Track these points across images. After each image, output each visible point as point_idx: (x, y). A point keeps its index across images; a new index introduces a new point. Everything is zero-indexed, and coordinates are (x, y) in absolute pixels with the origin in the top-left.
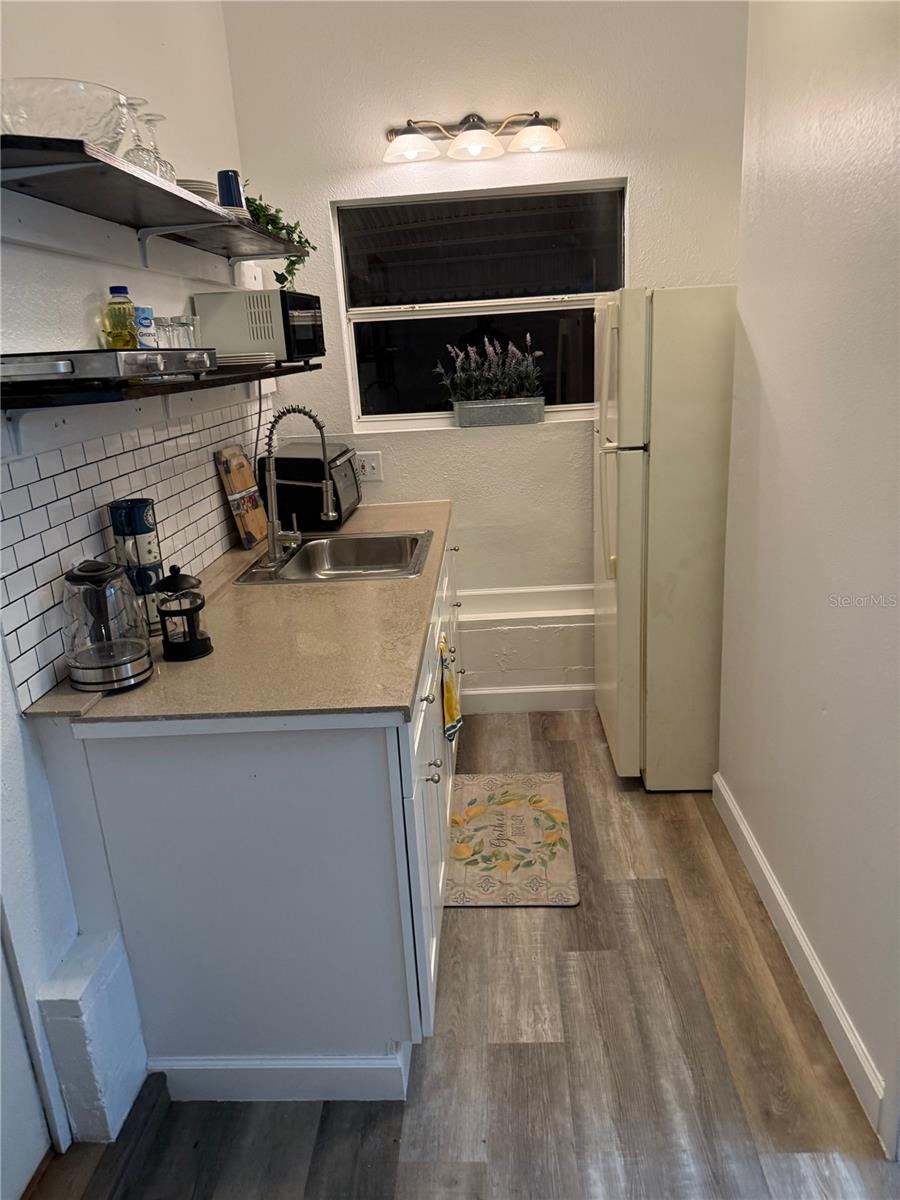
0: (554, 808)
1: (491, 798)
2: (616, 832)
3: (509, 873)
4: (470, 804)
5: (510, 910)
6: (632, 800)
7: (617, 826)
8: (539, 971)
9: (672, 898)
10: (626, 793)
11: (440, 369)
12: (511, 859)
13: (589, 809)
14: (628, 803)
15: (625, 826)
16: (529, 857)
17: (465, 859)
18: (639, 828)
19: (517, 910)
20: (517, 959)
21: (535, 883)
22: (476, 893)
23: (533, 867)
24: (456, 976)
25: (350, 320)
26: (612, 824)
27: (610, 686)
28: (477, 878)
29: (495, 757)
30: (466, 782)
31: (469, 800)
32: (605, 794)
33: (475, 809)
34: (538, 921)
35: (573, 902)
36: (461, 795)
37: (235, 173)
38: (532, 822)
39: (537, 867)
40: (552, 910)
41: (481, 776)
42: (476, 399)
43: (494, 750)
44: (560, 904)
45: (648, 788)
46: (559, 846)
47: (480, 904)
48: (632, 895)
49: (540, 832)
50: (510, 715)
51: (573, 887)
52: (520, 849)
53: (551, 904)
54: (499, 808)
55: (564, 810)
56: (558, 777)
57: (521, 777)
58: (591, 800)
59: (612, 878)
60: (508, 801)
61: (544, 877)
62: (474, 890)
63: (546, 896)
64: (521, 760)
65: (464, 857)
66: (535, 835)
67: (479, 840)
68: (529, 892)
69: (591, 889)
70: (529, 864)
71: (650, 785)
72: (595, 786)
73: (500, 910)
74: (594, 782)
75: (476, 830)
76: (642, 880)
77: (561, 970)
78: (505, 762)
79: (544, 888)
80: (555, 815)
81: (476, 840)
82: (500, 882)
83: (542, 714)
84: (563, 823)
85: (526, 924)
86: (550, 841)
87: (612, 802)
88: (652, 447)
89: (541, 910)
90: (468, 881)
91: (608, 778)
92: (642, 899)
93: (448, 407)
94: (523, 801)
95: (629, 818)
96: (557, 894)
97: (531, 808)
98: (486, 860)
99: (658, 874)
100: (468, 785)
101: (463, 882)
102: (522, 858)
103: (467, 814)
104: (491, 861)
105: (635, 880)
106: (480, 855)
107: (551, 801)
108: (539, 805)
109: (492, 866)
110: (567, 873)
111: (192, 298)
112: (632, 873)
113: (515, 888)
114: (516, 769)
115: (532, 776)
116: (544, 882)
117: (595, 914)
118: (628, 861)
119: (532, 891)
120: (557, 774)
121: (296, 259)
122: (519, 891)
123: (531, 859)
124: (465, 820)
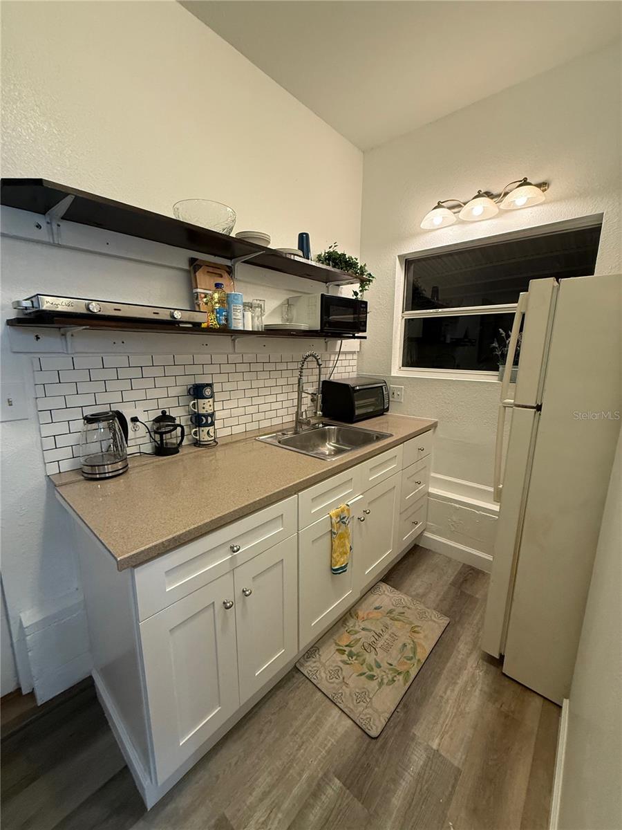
0: (424, 644)
1: (391, 612)
2: (452, 695)
3: (354, 675)
4: (375, 609)
5: (333, 705)
6: (486, 673)
7: (457, 688)
8: (305, 776)
9: (451, 794)
10: (485, 663)
12: (364, 666)
13: (448, 659)
14: (481, 673)
15: (464, 690)
16: (376, 672)
17: (339, 645)
18: (475, 701)
20: (302, 751)
21: (363, 696)
22: (323, 675)
23: (371, 682)
24: (260, 732)
25: (403, 317)
26: (455, 683)
28: (334, 665)
29: (418, 583)
30: (386, 592)
31: (377, 605)
32: (469, 655)
33: (375, 614)
34: (339, 730)
35: (373, 733)
36: (377, 599)
38: (399, 645)
39: (374, 684)
40: (356, 728)
41: (399, 592)
43: (421, 580)
44: (364, 727)
45: (504, 671)
46: (401, 678)
47: (318, 686)
48: (421, 763)
49: (400, 656)
50: (450, 560)
52: (376, 661)
53: (357, 722)
54: (389, 622)
55: (429, 650)
56: (445, 621)
57: (421, 607)
58: (455, 652)
59: (418, 734)
60: (399, 620)
61: (371, 696)
62: (324, 672)
63: (360, 712)
65: (340, 644)
66: (394, 657)
67: (358, 638)
68: (353, 700)
69: (396, 730)
70: (371, 678)
71: (506, 669)
72: (466, 644)
73: (327, 700)
74: (469, 639)
75: (363, 629)
76: (440, 755)
77: (316, 792)
78: (421, 591)
79: (365, 705)
80: (419, 650)
81: (357, 636)
82: (343, 678)
83: (472, 569)
84: (419, 660)
85: (332, 725)
86: (399, 669)
87: (469, 665)
88: (543, 408)
90: (327, 664)
92: (427, 775)
94: (407, 625)
95: (473, 686)
96: (368, 716)
97: (409, 634)
98: (351, 655)
99: (457, 759)
100: (386, 595)
101: (324, 661)
102: (371, 669)
103: (368, 615)
104: (352, 658)
105: (435, 750)
106: (349, 648)
107: (425, 637)
108: (416, 635)
109: (349, 662)
110: (389, 704)
111: (288, 300)
112: (437, 741)
113: (347, 691)
114: (423, 600)
115: (429, 610)
116: (368, 700)
117: (380, 758)
118: (442, 727)
119: (355, 701)
120: (446, 618)
121: (364, 282)
122: (348, 695)
123: (375, 674)
124: (363, 618)
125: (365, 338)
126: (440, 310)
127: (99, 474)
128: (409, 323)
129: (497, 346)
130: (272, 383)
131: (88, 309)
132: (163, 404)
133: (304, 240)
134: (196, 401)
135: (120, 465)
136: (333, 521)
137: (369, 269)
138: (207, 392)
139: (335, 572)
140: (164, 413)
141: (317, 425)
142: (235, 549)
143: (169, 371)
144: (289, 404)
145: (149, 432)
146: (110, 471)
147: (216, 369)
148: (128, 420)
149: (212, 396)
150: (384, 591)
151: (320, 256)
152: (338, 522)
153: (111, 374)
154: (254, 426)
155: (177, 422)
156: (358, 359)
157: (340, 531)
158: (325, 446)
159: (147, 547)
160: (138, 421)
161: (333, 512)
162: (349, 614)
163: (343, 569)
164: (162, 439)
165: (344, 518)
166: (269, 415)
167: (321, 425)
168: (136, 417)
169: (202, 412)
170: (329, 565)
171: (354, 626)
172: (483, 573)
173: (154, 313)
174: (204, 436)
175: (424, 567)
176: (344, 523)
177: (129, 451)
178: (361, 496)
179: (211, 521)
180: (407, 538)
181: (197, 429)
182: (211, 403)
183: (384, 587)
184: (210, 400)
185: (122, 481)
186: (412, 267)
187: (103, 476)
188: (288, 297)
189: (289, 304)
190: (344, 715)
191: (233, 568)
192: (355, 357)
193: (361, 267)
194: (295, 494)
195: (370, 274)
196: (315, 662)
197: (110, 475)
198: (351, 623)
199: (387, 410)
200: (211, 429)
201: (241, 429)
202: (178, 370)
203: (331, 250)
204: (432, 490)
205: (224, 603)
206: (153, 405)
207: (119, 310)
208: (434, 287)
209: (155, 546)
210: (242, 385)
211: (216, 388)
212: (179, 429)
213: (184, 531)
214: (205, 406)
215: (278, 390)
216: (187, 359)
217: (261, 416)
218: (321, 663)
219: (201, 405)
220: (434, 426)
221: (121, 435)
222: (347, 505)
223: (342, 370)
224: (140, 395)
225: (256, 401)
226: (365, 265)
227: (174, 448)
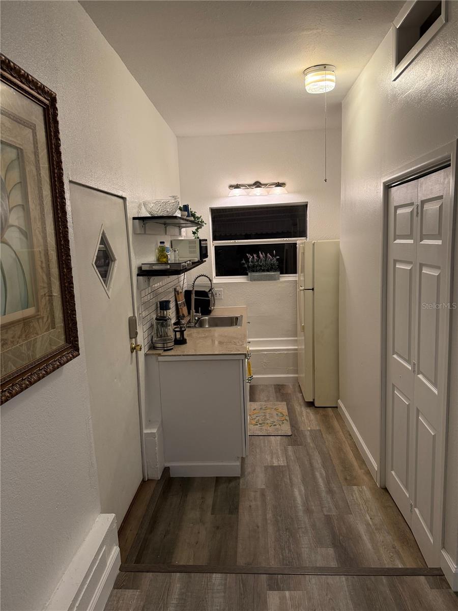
0: (283, 411)
1: (261, 408)
2: (304, 418)
3: (268, 427)
6: (310, 410)
7: (305, 417)
8: (279, 450)
9: (322, 434)
10: (308, 407)
11: (244, 262)
12: (269, 424)
13: (295, 412)
15: (307, 416)
16: (275, 423)
17: (253, 424)
18: (312, 416)
19: (271, 437)
20: (272, 448)
21: (277, 430)
22: (257, 432)
23: (276, 426)
25: (214, 245)
26: (303, 416)
27: (303, 375)
28: (258, 428)
30: (252, 404)
32: (301, 408)
33: (255, 411)
34: (278, 439)
35: (290, 434)
36: (251, 407)
37: (188, 204)
38: (275, 415)
39: (278, 426)
41: (258, 402)
42: (256, 272)
44: (285, 435)
45: (316, 406)
46: (285, 421)
47: (258, 435)
48: (309, 433)
49: (279, 417)
50: (267, 386)
51: (290, 431)
52: (272, 422)
53: (282, 435)
54: (264, 411)
55: (287, 412)
56: (285, 403)
57: (271, 403)
58: (296, 409)
59: (303, 429)
60: (267, 409)
61: (280, 428)
63: (280, 433)
66: (277, 418)
67: (258, 419)
68: (275, 432)
69: (295, 432)
71: (316, 405)
72: (297, 406)
73: (266, 436)
74: (297, 404)
75: (257, 417)
76: (312, 430)
77: (286, 450)
78: (266, 399)
79: (280, 431)
80: (284, 413)
82: (265, 430)
83: (278, 385)
84: (286, 415)
85: (274, 440)
86: (283, 419)
87: (303, 410)
88: (315, 289)
89: (279, 437)
90: (255, 429)
91: (302, 403)
92: (312, 434)
93: (247, 274)
94: (272, 409)
95: (309, 414)
96: (284, 433)
97: (275, 411)
98: (261, 424)
99: (318, 428)
102: (273, 424)
105: (310, 430)
107: (282, 409)
108: (278, 410)
109: (262, 426)
110: (288, 428)
111: (172, 241)
112: (309, 428)
113: (270, 431)
114: (270, 401)
115: (275, 403)
117: (297, 438)
118: (308, 425)
121: (199, 227)
128: (217, 249)
186: (213, 215)
190: (276, 436)
195: (203, 222)
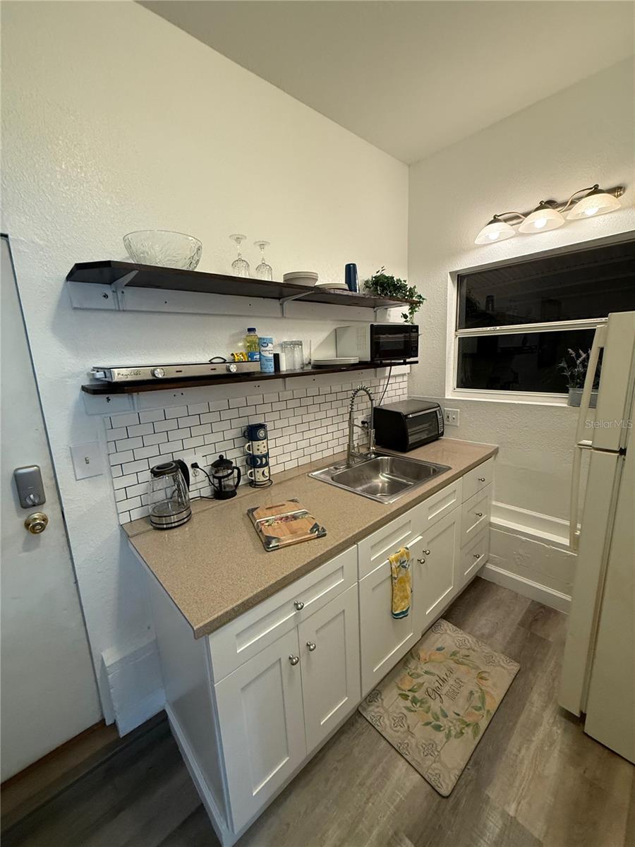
0: (492, 692)
1: (454, 654)
4: (439, 649)
5: (399, 756)
6: (565, 730)
7: (533, 747)
8: (375, 832)
10: (563, 720)
12: (430, 714)
13: (520, 712)
14: (559, 732)
16: (443, 722)
17: (403, 690)
18: (553, 765)
19: (404, 761)
20: (370, 804)
22: (387, 722)
23: (438, 733)
24: (327, 780)
25: (457, 336)
26: (530, 741)
28: (398, 711)
29: (483, 621)
30: (448, 631)
31: (440, 646)
32: (544, 708)
33: (438, 656)
34: (408, 784)
35: (443, 791)
36: (438, 639)
37: (354, 265)
38: (466, 693)
39: (440, 736)
41: (462, 632)
43: (485, 618)
44: (433, 784)
45: (585, 731)
46: (470, 730)
47: (383, 733)
48: (497, 830)
49: (467, 706)
50: (516, 595)
51: (453, 778)
52: (442, 710)
53: (426, 777)
54: (453, 665)
55: (498, 700)
56: (515, 667)
57: (487, 650)
58: (528, 704)
59: (492, 797)
60: (464, 664)
61: (439, 750)
62: (389, 719)
63: (428, 766)
64: (499, 636)
65: (403, 687)
66: (461, 705)
67: (422, 682)
68: (419, 754)
69: (468, 790)
70: (438, 728)
71: (589, 728)
72: (540, 695)
73: (393, 750)
74: (543, 690)
75: (426, 672)
76: (518, 824)
78: (486, 631)
79: (433, 758)
80: (488, 699)
81: (420, 680)
82: (408, 727)
83: (543, 607)
84: (488, 711)
85: (399, 779)
86: (468, 720)
87: (545, 722)
88: (628, 453)
89: (418, 775)
90: (390, 710)
94: (473, 671)
95: (551, 746)
96: (437, 772)
97: (476, 680)
98: (414, 701)
99: (538, 829)
100: (449, 634)
101: (387, 707)
102: (437, 719)
103: (430, 656)
104: (416, 704)
105: (512, 817)
106: (413, 693)
107: (494, 685)
108: (481, 681)
109: (413, 709)
110: (459, 761)
111: (336, 330)
112: (513, 806)
113: (413, 741)
114: (489, 642)
115: (496, 654)
116: (436, 753)
117: (453, 820)
118: (518, 790)
119: (422, 754)
120: (516, 664)
121: (414, 305)
122: (414, 746)
123: (442, 725)
124: (425, 660)
125: (417, 362)
126: (498, 328)
127: (166, 524)
128: (463, 342)
129: (566, 366)
130: (323, 415)
131: (154, 375)
132: (221, 448)
133: (351, 271)
134: (250, 443)
135: (184, 514)
136: (393, 567)
137: (418, 291)
138: (261, 433)
139: (396, 616)
140: (221, 457)
141: (369, 455)
142: (299, 606)
143: (225, 415)
144: (339, 434)
145: (208, 476)
146: (176, 520)
147: (267, 408)
148: (189, 466)
149: (266, 437)
150: (446, 630)
151: (367, 282)
152: (399, 567)
153: (173, 424)
154: (306, 460)
155: (234, 465)
156: (408, 381)
157: (400, 575)
158: (377, 477)
159: (220, 614)
160: (198, 467)
161: (393, 556)
162: (410, 655)
163: (404, 613)
164: (220, 483)
165: (404, 562)
166: (320, 447)
167: (373, 456)
168: (196, 464)
169: (257, 453)
170: (390, 609)
171: (416, 668)
172: (556, 612)
173: (212, 369)
174: (259, 477)
175: (488, 603)
176: (404, 567)
177: (191, 495)
178: (420, 537)
179: (276, 583)
180: (469, 573)
181: (253, 470)
182: (265, 444)
183: (445, 625)
184: (265, 441)
185: (187, 529)
186: (465, 281)
187: (170, 526)
188: (335, 327)
189: (337, 335)
190: (412, 769)
191: (297, 624)
192: (406, 378)
193: (411, 289)
194: (354, 543)
195: (420, 296)
196: (378, 707)
197: (176, 524)
198: (412, 665)
199: (442, 434)
200: (266, 469)
201: (293, 464)
202: (234, 413)
203: (379, 274)
204: (495, 520)
205: (290, 658)
206: (210, 449)
207: (181, 371)
208: (488, 297)
209: (227, 612)
210: (293, 421)
211: (269, 426)
212: (236, 471)
213: (252, 594)
214: (259, 448)
215: (328, 422)
216: (241, 400)
217: (313, 449)
218: (383, 707)
219: (255, 449)
220: (496, 452)
221: (184, 485)
222: (407, 548)
223: (391, 393)
224: (199, 441)
225: (307, 435)
226: (415, 287)
227: (232, 492)
